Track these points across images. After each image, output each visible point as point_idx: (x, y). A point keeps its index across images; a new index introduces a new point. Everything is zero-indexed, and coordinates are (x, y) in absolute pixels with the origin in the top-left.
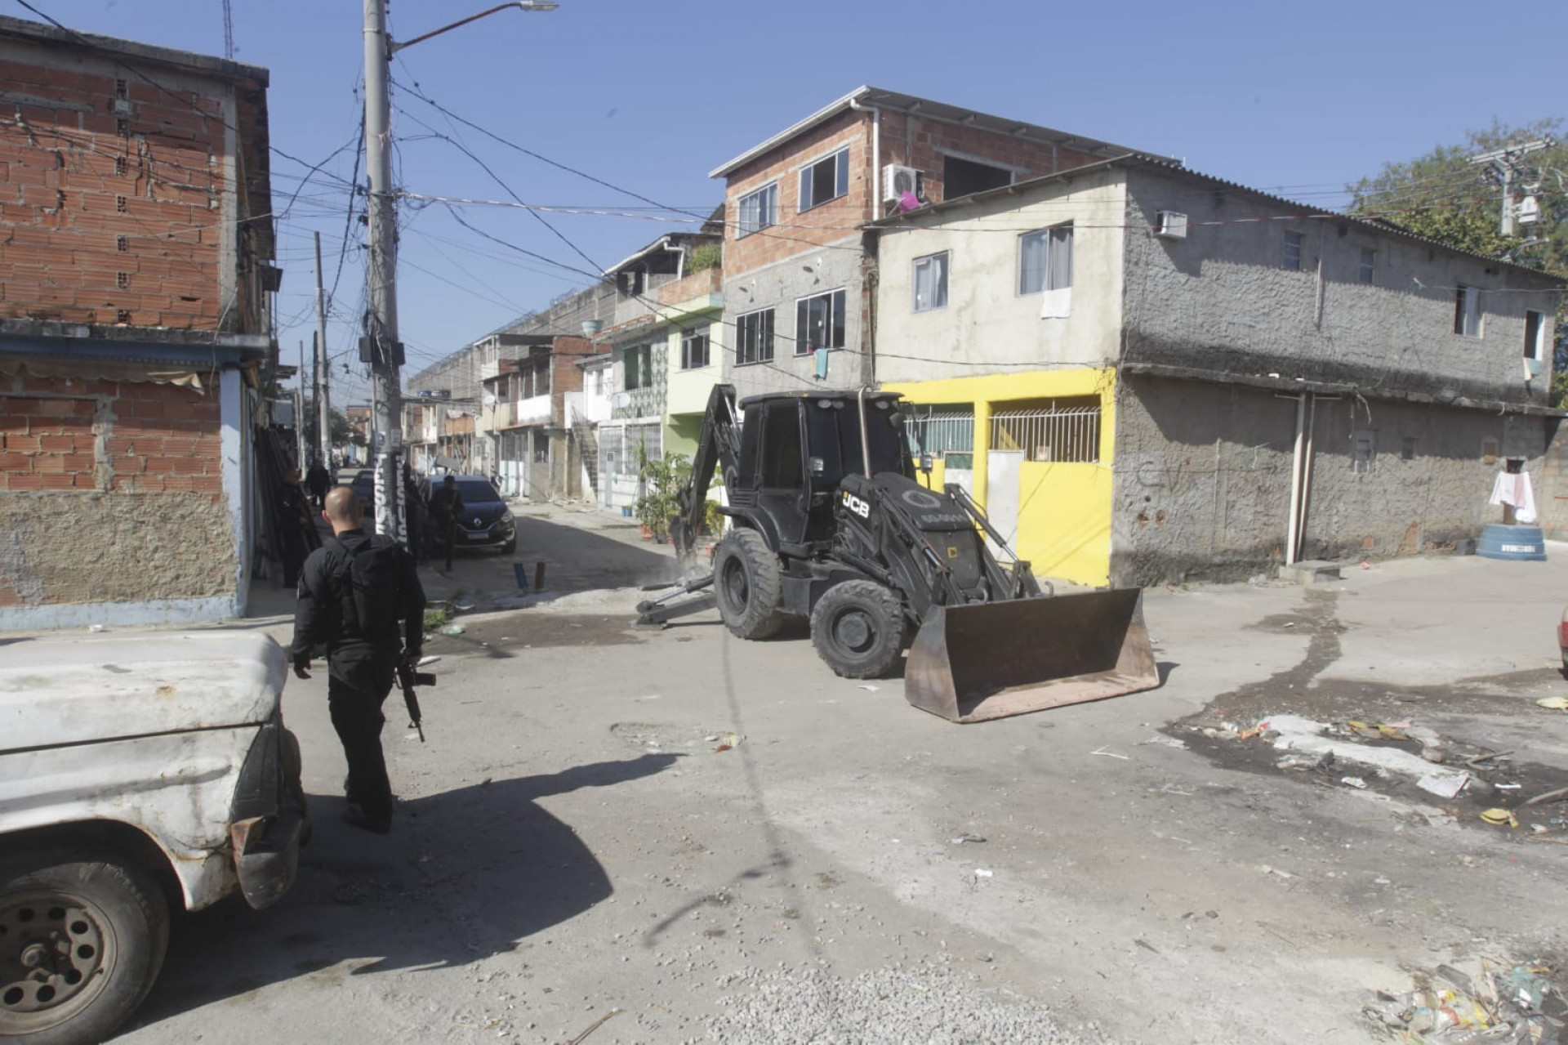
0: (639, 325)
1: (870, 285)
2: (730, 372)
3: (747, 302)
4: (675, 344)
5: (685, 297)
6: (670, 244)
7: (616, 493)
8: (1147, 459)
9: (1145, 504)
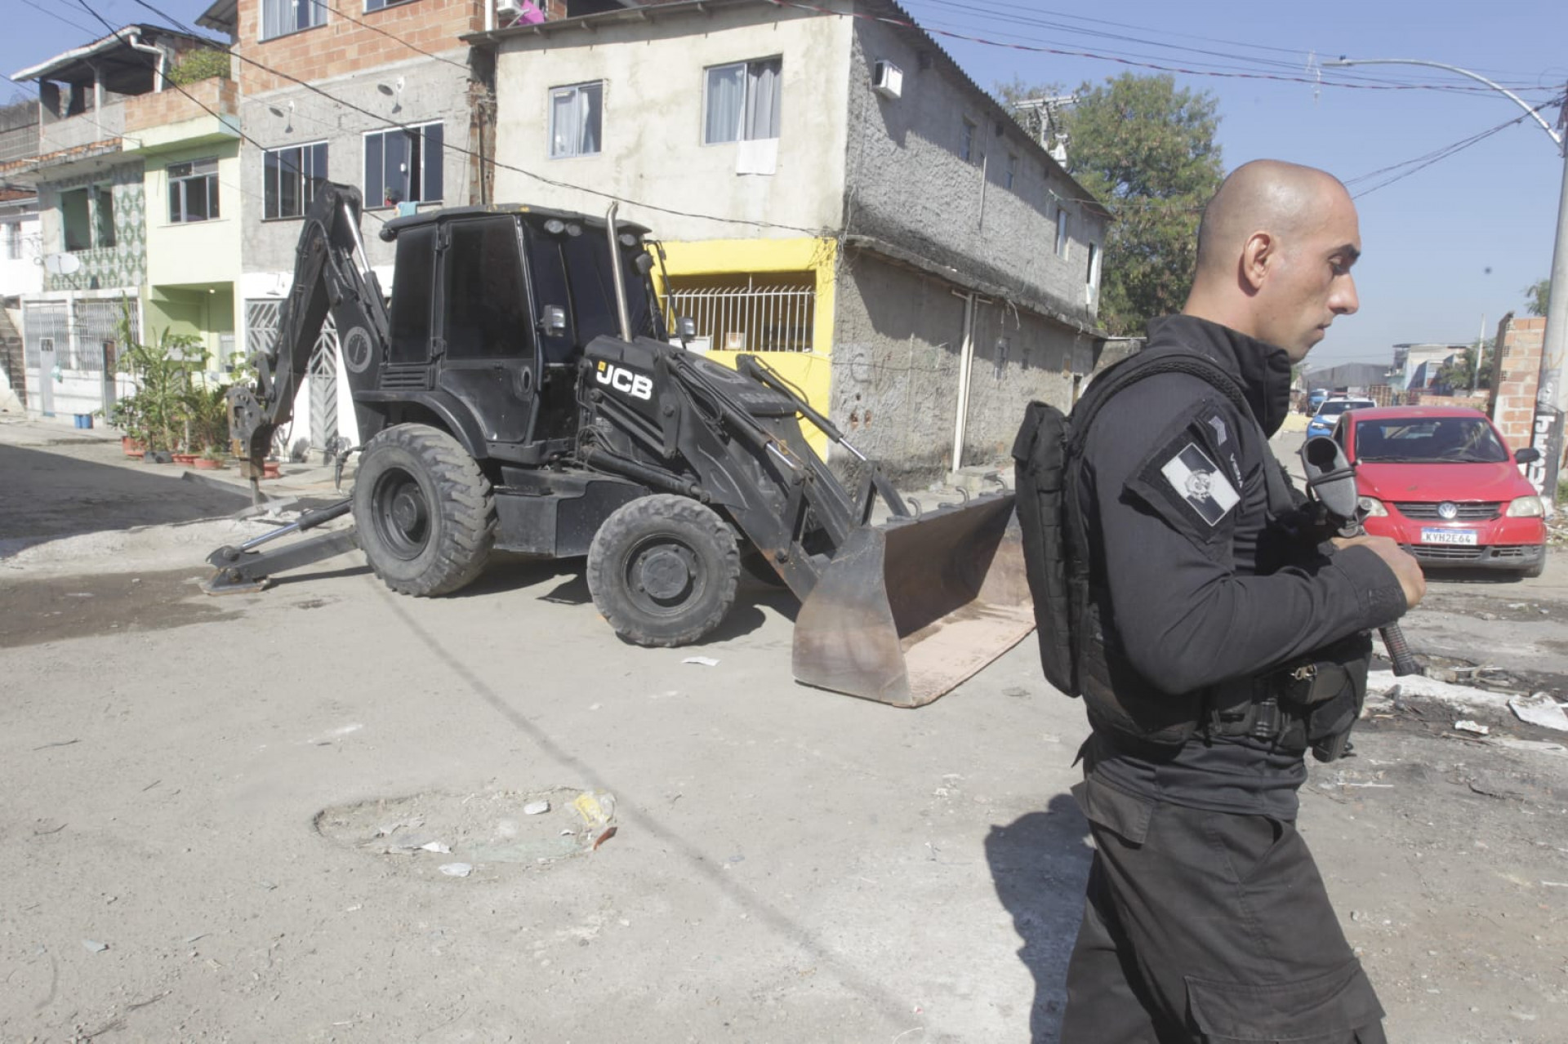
0: (90, 154)
1: (484, 118)
2: (256, 229)
3: (282, 133)
4: (156, 185)
5: (174, 117)
6: (140, 40)
7: (62, 396)
8: (858, 350)
9: (856, 402)
